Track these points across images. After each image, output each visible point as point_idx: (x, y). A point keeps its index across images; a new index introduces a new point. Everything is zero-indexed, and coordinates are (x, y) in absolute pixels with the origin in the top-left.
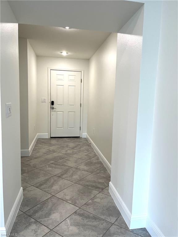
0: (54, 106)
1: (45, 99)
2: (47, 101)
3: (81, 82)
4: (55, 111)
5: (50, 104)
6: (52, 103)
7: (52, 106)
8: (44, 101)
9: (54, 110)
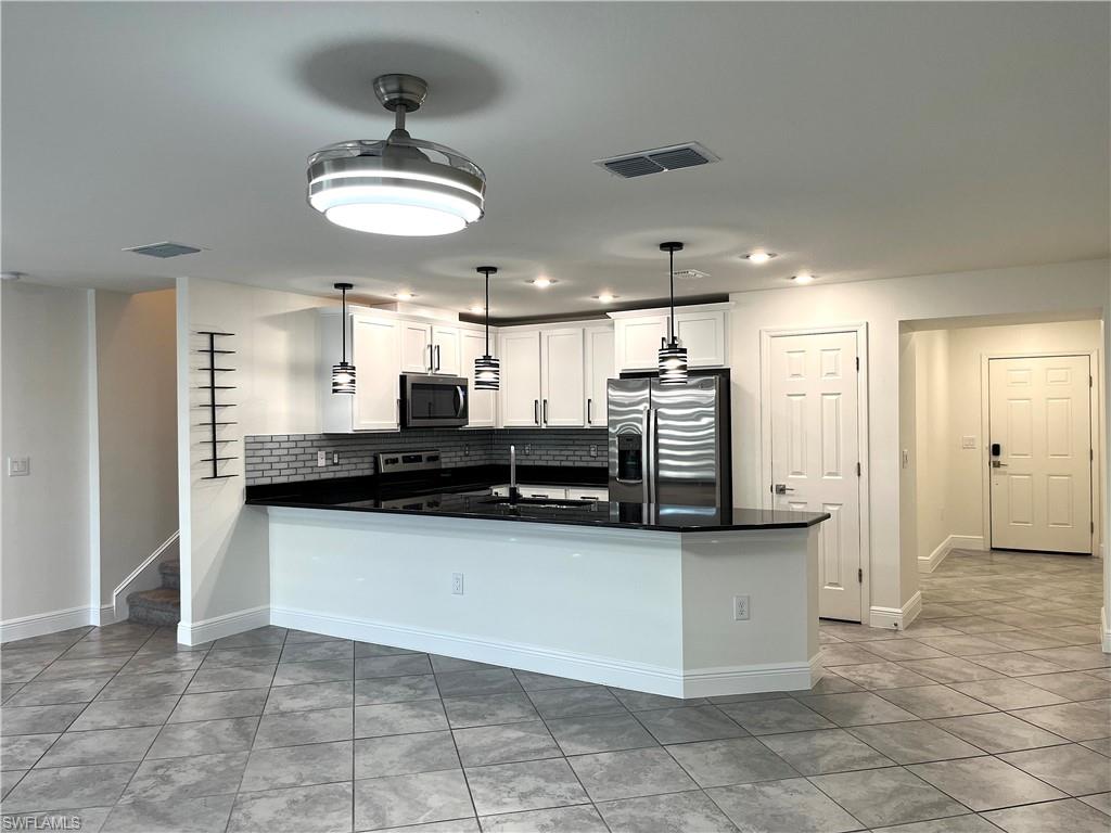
0: (1001, 458)
1: (973, 440)
2: (978, 444)
3: (1091, 385)
4: (1005, 473)
5: (987, 453)
6: (996, 450)
7: (994, 458)
8: (969, 446)
9: (1002, 469)
